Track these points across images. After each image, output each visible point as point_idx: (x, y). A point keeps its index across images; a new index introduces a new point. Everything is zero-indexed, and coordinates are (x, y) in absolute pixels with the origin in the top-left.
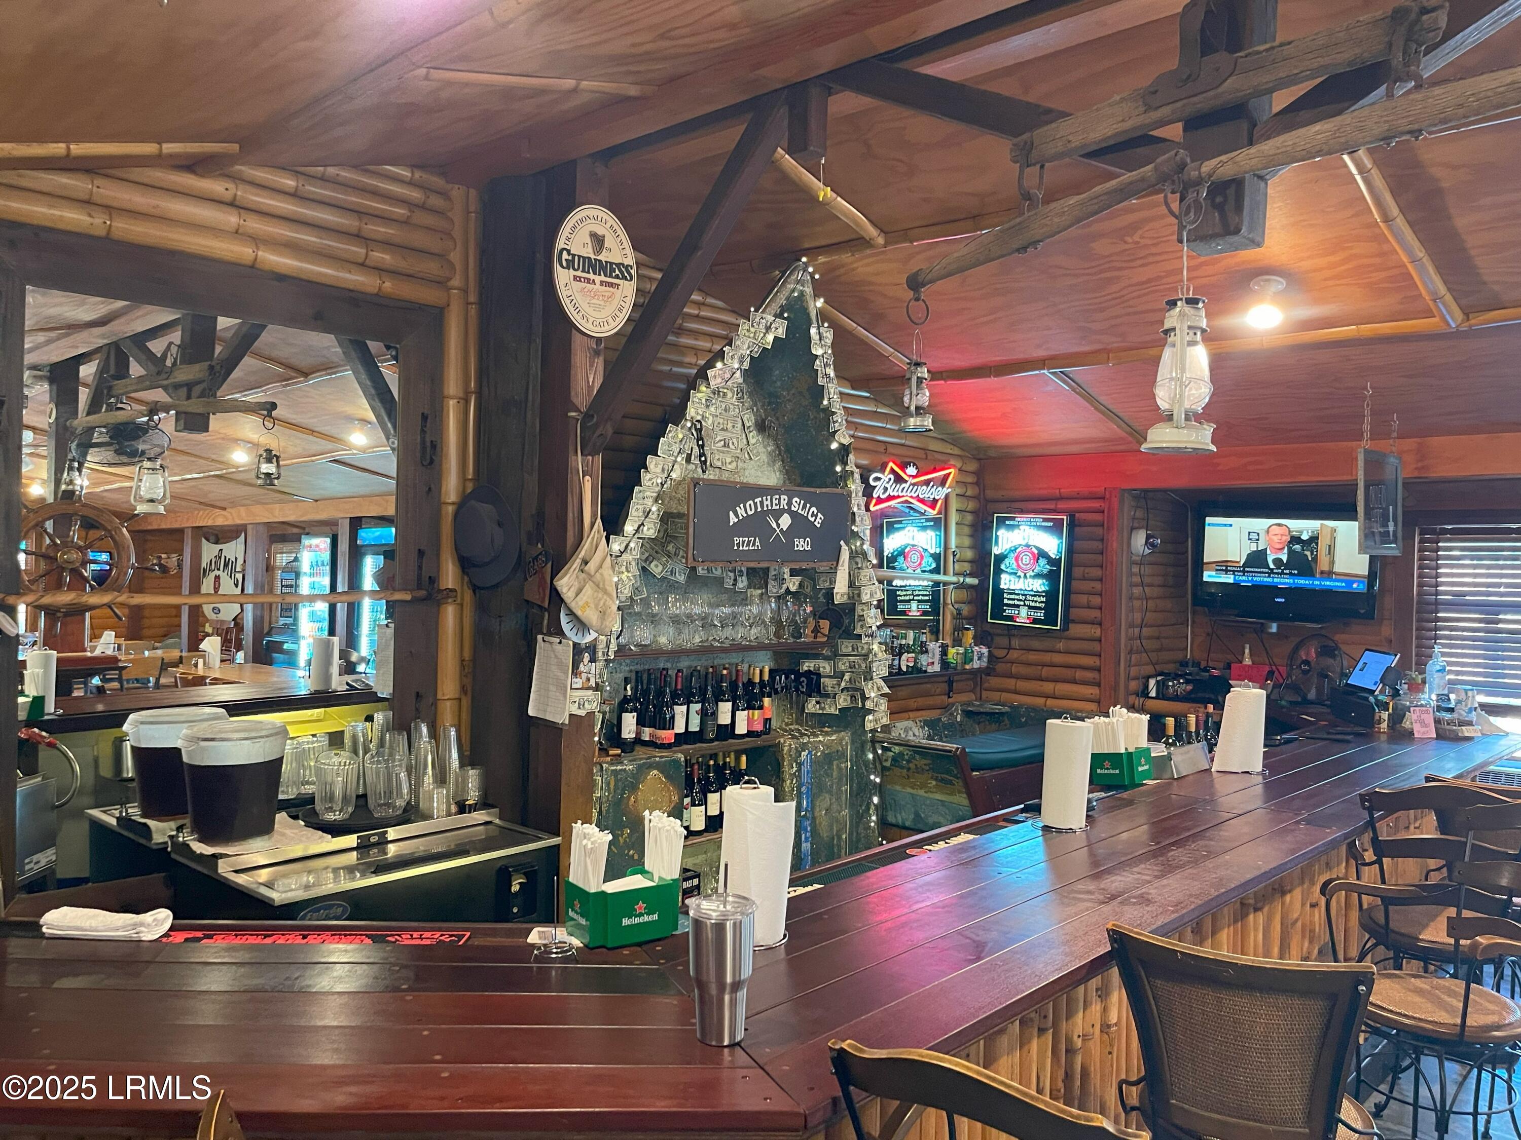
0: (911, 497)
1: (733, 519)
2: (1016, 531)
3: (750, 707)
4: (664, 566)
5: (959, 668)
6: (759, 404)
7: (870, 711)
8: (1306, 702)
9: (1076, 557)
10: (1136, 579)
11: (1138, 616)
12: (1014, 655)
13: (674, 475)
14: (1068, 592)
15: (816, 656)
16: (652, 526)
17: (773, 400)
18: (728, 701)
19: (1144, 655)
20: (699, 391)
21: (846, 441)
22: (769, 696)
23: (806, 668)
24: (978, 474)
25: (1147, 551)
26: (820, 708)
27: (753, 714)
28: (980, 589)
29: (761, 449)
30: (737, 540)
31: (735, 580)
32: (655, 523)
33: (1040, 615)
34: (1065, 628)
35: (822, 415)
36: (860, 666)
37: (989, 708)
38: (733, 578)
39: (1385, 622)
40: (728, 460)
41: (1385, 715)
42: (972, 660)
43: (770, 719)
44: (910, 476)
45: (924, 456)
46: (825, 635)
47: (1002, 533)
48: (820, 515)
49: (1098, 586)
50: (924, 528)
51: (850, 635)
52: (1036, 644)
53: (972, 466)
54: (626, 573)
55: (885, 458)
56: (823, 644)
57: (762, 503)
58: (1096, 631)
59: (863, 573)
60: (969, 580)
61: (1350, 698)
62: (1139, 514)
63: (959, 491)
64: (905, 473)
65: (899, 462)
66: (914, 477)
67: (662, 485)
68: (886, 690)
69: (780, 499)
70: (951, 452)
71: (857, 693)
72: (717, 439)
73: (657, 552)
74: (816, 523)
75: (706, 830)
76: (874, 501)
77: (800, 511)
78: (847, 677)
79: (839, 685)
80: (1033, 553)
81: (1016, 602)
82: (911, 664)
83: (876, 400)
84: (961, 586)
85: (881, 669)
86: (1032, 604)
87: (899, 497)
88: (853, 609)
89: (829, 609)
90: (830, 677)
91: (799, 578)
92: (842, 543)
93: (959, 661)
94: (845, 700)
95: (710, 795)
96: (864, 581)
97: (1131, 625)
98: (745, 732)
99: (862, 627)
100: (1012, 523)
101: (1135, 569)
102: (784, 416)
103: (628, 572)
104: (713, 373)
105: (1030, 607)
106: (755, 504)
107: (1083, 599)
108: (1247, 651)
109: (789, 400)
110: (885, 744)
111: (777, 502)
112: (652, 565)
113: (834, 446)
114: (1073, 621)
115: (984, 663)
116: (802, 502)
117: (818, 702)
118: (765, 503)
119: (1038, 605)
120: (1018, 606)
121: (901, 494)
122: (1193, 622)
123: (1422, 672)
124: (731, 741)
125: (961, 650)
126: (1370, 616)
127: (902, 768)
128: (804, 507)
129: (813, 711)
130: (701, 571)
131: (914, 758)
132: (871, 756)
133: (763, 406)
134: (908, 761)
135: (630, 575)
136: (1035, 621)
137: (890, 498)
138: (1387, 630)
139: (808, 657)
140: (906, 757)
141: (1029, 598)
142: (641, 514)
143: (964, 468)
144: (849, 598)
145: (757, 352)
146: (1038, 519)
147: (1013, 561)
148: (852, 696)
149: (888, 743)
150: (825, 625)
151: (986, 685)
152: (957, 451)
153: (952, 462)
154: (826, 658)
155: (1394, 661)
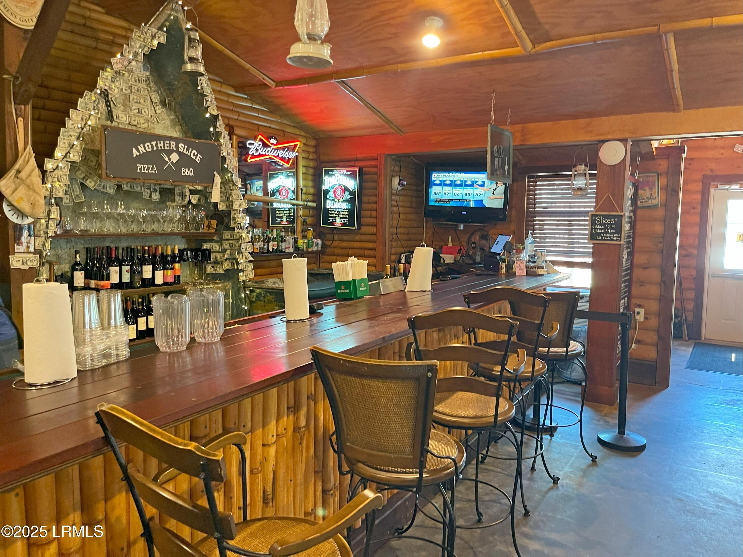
0: (274, 156)
1: (135, 153)
2: (333, 177)
3: (164, 269)
4: (96, 182)
5: (305, 250)
6: (162, 90)
7: (242, 271)
8: (475, 263)
9: (364, 191)
10: (394, 203)
11: (395, 223)
12: (335, 243)
13: (89, 123)
14: (360, 209)
15: (211, 241)
16: (76, 154)
17: (170, 87)
18: (149, 265)
19: (399, 242)
20: (106, 71)
21: (215, 113)
22: (179, 262)
23: (205, 248)
24: (316, 147)
25: (400, 188)
26: (214, 270)
27: (167, 273)
28: (318, 208)
29: (166, 117)
30: (139, 166)
31: (151, 194)
32: (78, 152)
33: (346, 221)
34: (359, 228)
35: (200, 97)
36: (235, 246)
37: (321, 271)
38: (149, 193)
39: (513, 223)
40: (142, 122)
41: (504, 265)
42: (312, 246)
43: (180, 276)
44: (272, 144)
45: (283, 135)
46: (214, 228)
47: (326, 178)
48: (199, 155)
49: (375, 206)
50: (288, 176)
51: (228, 228)
52: (345, 237)
53: (312, 143)
54: (58, 183)
55: (257, 133)
56: (213, 234)
57: (157, 145)
58: (374, 230)
59: (234, 192)
60: (309, 204)
61: (492, 259)
62: (397, 169)
63: (304, 155)
64: (269, 142)
65: (266, 136)
66: (275, 145)
67: (82, 129)
68: (251, 259)
69: (170, 144)
70: (299, 134)
71: (233, 260)
72: (133, 108)
73: (90, 174)
74: (197, 160)
75: (138, 338)
76: (250, 156)
77: (185, 152)
78: (228, 252)
79: (224, 256)
80: (342, 190)
81: (335, 216)
82: (275, 248)
83: (252, 101)
84: (306, 207)
85: (247, 248)
86: (342, 216)
87: (265, 155)
88: (229, 214)
89: (215, 214)
90: (219, 252)
91: (198, 196)
92: (215, 173)
93: (305, 247)
94: (228, 265)
95: (139, 319)
96: (235, 197)
97: (392, 227)
98: (163, 283)
99: (235, 223)
100: (331, 173)
101: (394, 198)
102: (178, 97)
103: (59, 182)
104: (115, 61)
105: (341, 218)
106: (152, 145)
107: (368, 213)
108: (450, 240)
109: (180, 87)
110: (251, 289)
111: (168, 145)
112: (88, 182)
113: (208, 115)
114: (363, 225)
115: (320, 248)
116: (186, 147)
117: (213, 267)
118: (159, 145)
119: (345, 216)
120: (335, 217)
121: (267, 154)
122: (426, 226)
123: (523, 244)
124: (152, 288)
125: (306, 241)
126: (504, 219)
127: (261, 301)
128: (188, 150)
129: (209, 272)
130: (125, 187)
131: (267, 295)
132: (243, 295)
133: (165, 91)
134: (264, 297)
135: (61, 184)
136: (344, 225)
137: (260, 155)
138: (513, 227)
139: (206, 241)
140: (263, 295)
141: (342, 213)
142: (67, 146)
143: (307, 143)
144: (227, 207)
145: (148, 51)
146: (345, 171)
147: (333, 194)
148: (232, 263)
149: (253, 287)
150: (214, 223)
151: (322, 260)
152: (303, 134)
153: (300, 139)
154: (216, 242)
155: (509, 238)
